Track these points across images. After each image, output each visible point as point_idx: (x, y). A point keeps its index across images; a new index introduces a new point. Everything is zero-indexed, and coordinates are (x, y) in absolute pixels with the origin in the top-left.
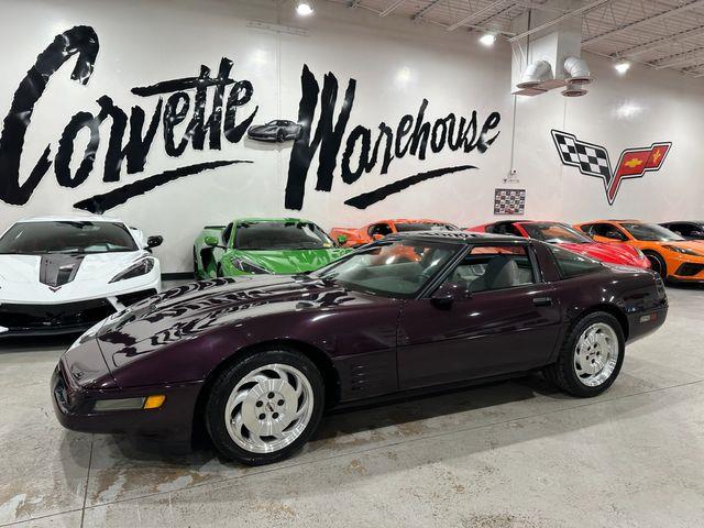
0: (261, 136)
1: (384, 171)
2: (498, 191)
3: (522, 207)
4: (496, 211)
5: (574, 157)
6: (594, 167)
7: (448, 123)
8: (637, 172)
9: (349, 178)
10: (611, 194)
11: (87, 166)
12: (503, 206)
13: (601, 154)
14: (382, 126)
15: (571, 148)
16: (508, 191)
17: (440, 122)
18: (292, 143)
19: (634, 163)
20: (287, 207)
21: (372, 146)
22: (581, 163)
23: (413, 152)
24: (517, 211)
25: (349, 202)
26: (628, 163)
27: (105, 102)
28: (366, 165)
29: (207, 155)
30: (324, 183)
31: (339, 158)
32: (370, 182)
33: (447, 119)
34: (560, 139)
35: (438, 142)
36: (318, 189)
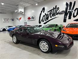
0: (60, 13)
11: (44, 20)
18: (64, 13)
27: (45, 14)
29: (54, 17)
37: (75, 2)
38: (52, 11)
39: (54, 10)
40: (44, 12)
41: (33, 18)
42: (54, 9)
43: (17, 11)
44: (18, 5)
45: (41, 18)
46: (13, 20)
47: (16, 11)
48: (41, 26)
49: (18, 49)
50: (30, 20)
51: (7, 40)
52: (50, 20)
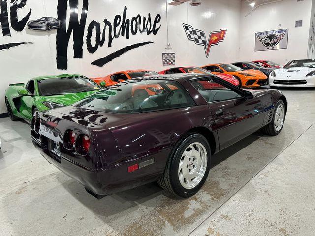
0: (37, 27)
1: (110, 45)
2: (164, 54)
3: (174, 61)
4: (164, 64)
5: (192, 36)
6: (200, 41)
7: (138, 19)
8: (215, 42)
9: (92, 50)
10: (207, 53)
12: (166, 61)
13: (202, 35)
14: (106, 21)
15: (191, 32)
16: (168, 54)
17: (134, 19)
18: (56, 31)
19: (215, 38)
20: (59, 68)
21: (102, 32)
22: (195, 39)
23: (123, 35)
24: (172, 63)
25: (93, 63)
26: (212, 39)
28: (100, 42)
29: (2, 39)
30: (78, 54)
31: (85, 39)
32: (103, 51)
33: (137, 17)
34: (186, 28)
35: (134, 29)
36: (75, 57)
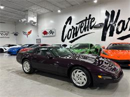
11: (70, 36)
37: (119, 11)
38: (84, 22)
39: (87, 21)
40: (70, 24)
41: (51, 32)
42: (86, 19)
43: (25, 20)
44: (27, 11)
45: (66, 33)
46: (16, 35)
47: (23, 20)
48: (65, 46)
49: (35, 82)
50: (46, 35)
51: (10, 68)
52: (81, 37)
